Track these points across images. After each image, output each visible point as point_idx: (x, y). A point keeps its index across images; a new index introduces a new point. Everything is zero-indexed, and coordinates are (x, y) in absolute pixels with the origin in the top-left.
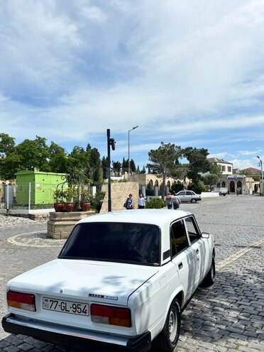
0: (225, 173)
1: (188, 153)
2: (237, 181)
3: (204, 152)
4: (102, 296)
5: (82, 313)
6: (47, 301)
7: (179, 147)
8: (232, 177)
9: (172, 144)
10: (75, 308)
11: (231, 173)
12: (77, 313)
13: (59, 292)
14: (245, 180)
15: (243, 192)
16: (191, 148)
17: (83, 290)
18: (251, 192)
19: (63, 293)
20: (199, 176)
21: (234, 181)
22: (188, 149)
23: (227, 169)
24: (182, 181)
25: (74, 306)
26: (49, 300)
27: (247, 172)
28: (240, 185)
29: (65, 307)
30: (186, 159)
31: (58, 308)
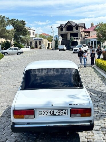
0: (32, 36)
1: (13, 22)
2: (39, 41)
3: (23, 23)
4: (77, 104)
5: (63, 114)
6: (41, 111)
7: (8, 18)
8: (36, 38)
9: (3, 16)
10: (60, 113)
11: (34, 36)
12: (60, 115)
13: (51, 106)
14: (43, 40)
15: (42, 48)
16: (15, 20)
17: (66, 103)
18: (46, 48)
19: (54, 106)
20: (20, 38)
21: (37, 41)
22: (12, 20)
23: (32, 34)
24: (9, 41)
25: (59, 112)
26: (42, 111)
27: (43, 36)
28: (40, 43)
29: (53, 113)
30: (12, 26)
31: (49, 114)
